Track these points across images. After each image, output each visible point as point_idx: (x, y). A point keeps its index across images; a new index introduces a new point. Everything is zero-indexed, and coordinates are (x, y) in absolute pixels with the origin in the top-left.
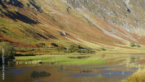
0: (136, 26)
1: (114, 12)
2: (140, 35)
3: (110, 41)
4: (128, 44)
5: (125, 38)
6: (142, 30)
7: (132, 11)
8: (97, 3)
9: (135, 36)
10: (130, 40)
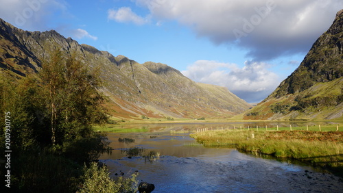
0: (145, 103)
1: (129, 93)
2: (148, 110)
3: (126, 114)
4: (140, 117)
5: (137, 112)
6: (150, 106)
7: (142, 93)
8: (116, 86)
9: (144, 110)
10: (141, 114)
